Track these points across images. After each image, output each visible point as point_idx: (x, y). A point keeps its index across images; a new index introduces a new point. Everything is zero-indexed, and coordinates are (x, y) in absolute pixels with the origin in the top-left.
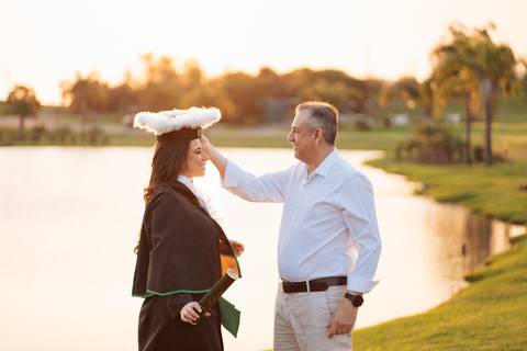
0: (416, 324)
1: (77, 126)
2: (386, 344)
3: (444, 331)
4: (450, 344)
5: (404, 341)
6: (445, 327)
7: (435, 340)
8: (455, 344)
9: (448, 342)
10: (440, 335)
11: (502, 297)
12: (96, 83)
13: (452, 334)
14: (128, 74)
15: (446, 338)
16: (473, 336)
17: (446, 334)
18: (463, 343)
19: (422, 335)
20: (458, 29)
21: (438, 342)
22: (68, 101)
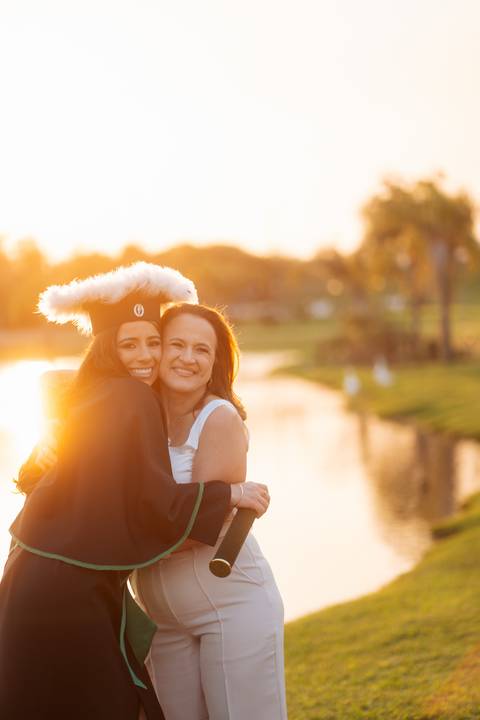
0: (361, 616)
2: (314, 657)
3: (411, 630)
4: (424, 655)
5: (344, 649)
6: (412, 622)
7: (398, 647)
8: (434, 654)
9: (422, 649)
10: (403, 637)
13: (425, 635)
15: (416, 643)
16: (462, 637)
17: (416, 635)
18: (447, 650)
19: (373, 638)
21: (401, 652)
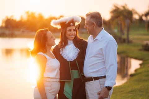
1: (7, 32)
11: (144, 81)
12: (13, 20)
14: (22, 17)
20: (116, 5)
22: (4, 25)
